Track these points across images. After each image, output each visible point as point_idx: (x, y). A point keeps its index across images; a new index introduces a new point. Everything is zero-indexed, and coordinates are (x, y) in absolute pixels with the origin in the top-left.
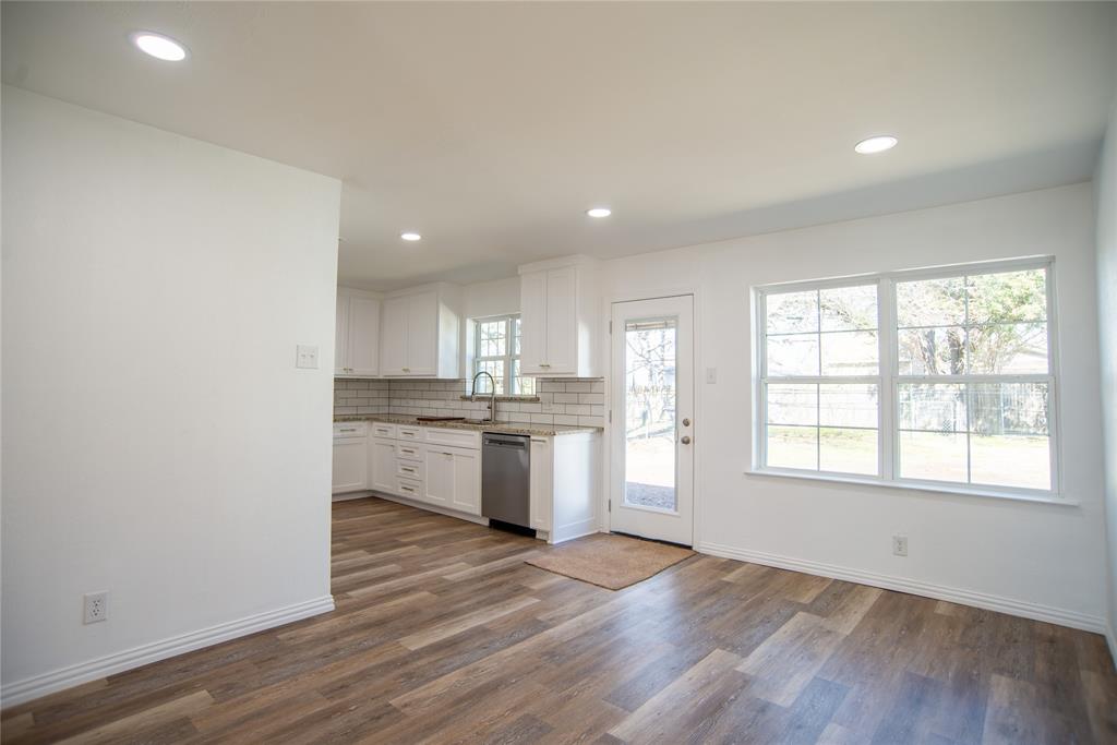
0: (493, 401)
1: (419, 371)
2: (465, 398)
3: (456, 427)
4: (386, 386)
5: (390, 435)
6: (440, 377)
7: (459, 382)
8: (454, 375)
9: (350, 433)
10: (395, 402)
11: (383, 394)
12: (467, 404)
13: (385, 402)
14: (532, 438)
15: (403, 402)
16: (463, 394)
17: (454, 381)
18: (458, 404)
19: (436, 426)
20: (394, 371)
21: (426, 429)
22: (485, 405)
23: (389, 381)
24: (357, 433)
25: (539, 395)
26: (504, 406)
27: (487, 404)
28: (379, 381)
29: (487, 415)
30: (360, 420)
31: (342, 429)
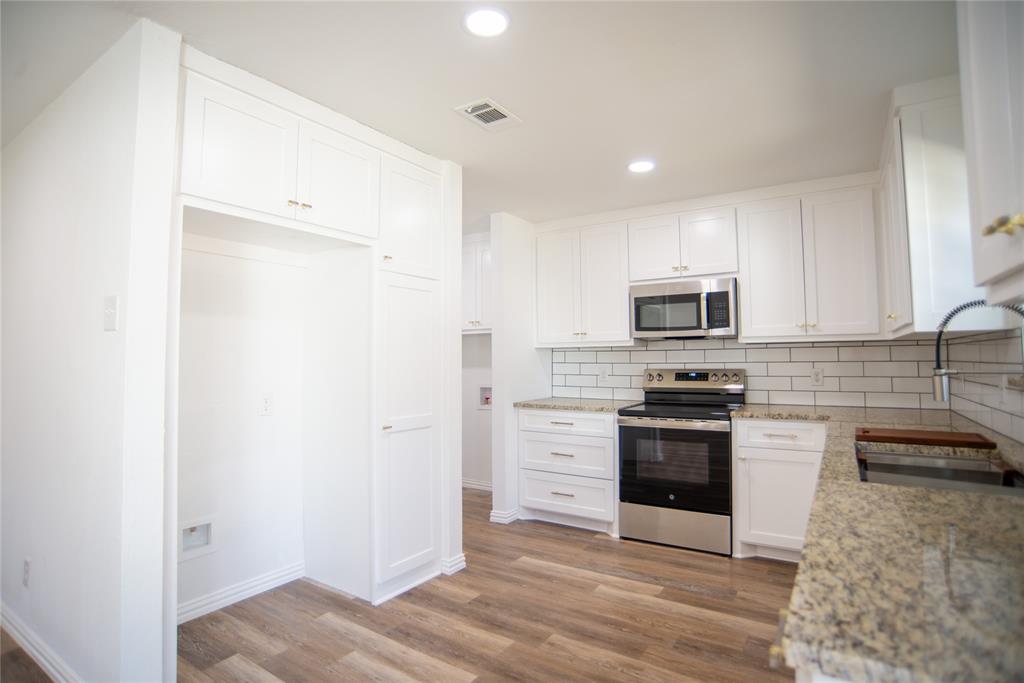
24: (800, 442)
30: (805, 418)
31: (769, 432)
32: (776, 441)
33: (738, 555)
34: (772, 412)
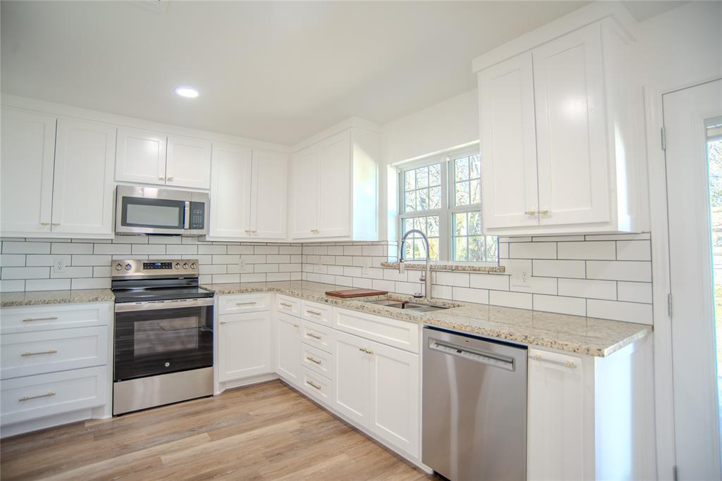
0: (428, 271)
1: (330, 231)
2: (386, 266)
3: (379, 313)
4: (298, 250)
5: (294, 311)
6: (355, 238)
7: (380, 244)
8: (373, 237)
9: (250, 307)
10: (308, 268)
11: (294, 259)
12: (393, 274)
13: (298, 267)
14: (533, 351)
15: (316, 268)
16: (384, 260)
17: (373, 244)
18: (378, 273)
19: (349, 307)
20: (301, 233)
21: (336, 310)
22: (417, 275)
23: (302, 245)
24: (256, 306)
25: (503, 263)
26: (443, 278)
27: (418, 274)
28: (291, 245)
29: (419, 289)
30: (261, 291)
31: (239, 302)
32: (243, 307)
33: (217, 392)
34: (242, 288)
